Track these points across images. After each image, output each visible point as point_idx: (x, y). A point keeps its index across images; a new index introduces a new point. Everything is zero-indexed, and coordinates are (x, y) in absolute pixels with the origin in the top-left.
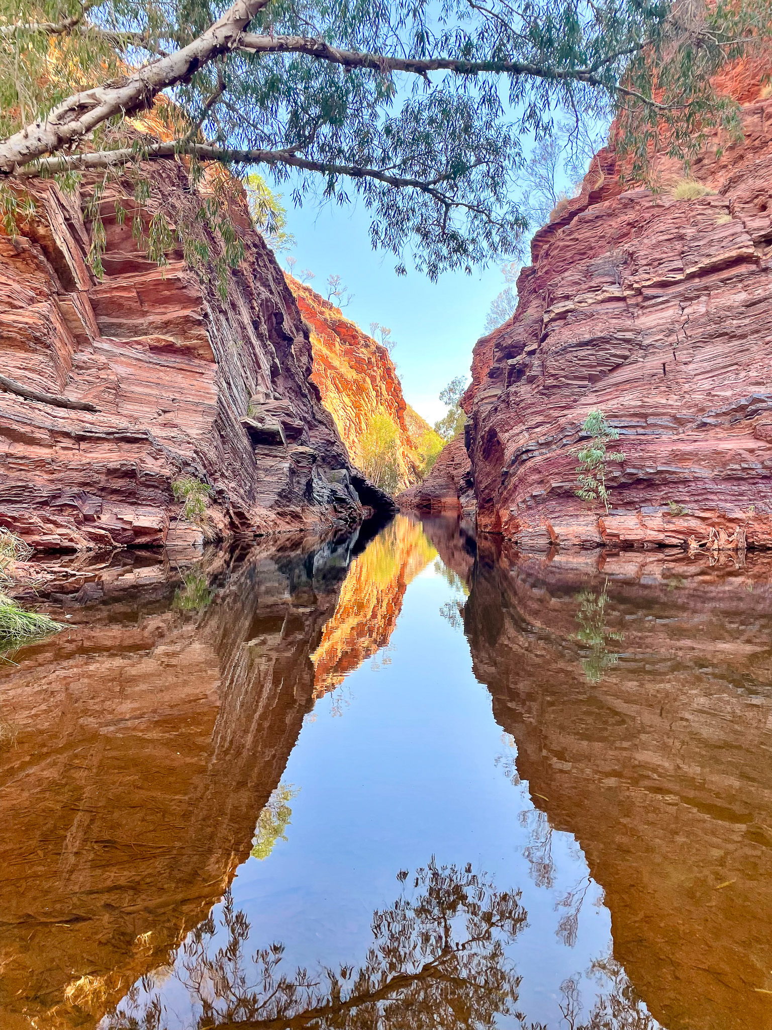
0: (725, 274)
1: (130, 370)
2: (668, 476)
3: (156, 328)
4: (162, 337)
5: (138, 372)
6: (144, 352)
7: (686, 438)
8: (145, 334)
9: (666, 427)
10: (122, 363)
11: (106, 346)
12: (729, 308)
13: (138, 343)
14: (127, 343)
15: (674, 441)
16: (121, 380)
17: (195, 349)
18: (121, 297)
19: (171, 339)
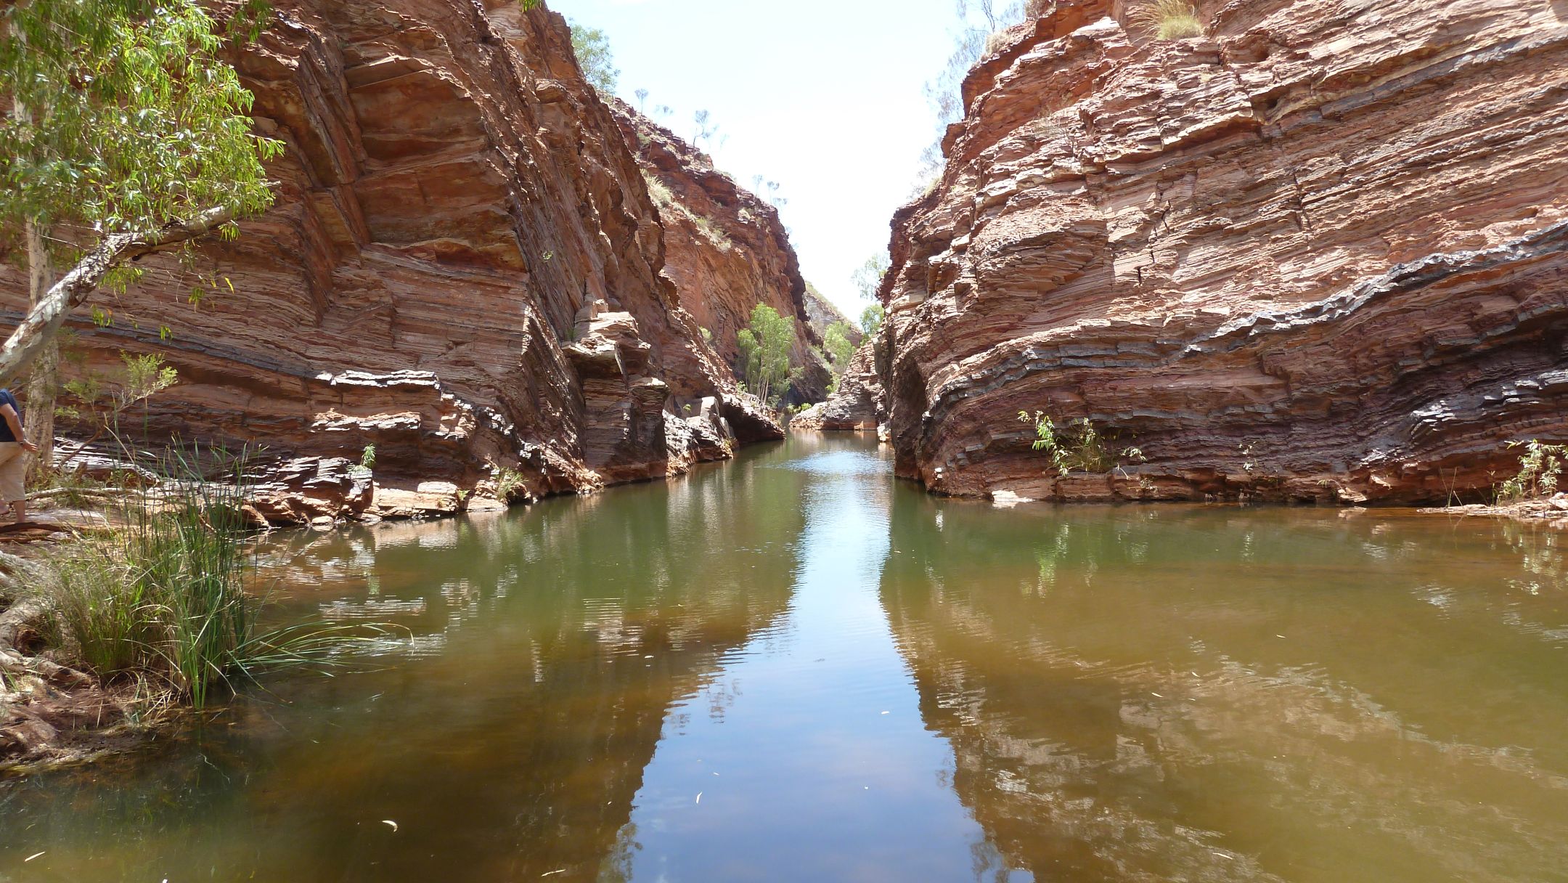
0: (1215, 147)
1: (410, 288)
2: (1148, 423)
3: (444, 229)
4: (453, 241)
5: (421, 289)
6: (429, 262)
7: (1171, 371)
8: (431, 237)
9: (1144, 357)
10: (400, 278)
11: (377, 256)
12: (1223, 193)
13: (421, 249)
14: (407, 251)
15: (1155, 376)
16: (399, 301)
17: (498, 254)
18: (398, 189)
19: (466, 243)
